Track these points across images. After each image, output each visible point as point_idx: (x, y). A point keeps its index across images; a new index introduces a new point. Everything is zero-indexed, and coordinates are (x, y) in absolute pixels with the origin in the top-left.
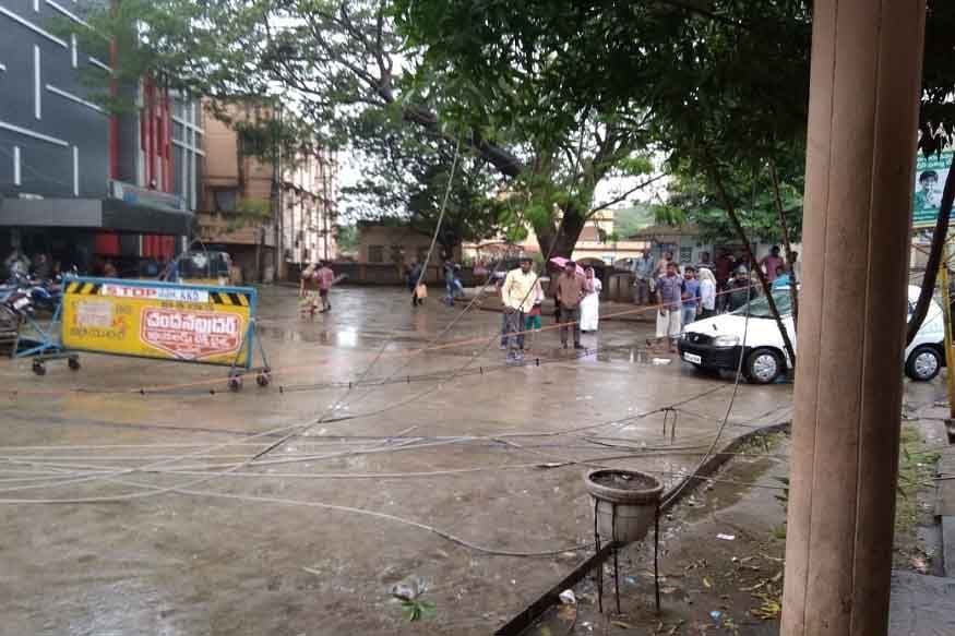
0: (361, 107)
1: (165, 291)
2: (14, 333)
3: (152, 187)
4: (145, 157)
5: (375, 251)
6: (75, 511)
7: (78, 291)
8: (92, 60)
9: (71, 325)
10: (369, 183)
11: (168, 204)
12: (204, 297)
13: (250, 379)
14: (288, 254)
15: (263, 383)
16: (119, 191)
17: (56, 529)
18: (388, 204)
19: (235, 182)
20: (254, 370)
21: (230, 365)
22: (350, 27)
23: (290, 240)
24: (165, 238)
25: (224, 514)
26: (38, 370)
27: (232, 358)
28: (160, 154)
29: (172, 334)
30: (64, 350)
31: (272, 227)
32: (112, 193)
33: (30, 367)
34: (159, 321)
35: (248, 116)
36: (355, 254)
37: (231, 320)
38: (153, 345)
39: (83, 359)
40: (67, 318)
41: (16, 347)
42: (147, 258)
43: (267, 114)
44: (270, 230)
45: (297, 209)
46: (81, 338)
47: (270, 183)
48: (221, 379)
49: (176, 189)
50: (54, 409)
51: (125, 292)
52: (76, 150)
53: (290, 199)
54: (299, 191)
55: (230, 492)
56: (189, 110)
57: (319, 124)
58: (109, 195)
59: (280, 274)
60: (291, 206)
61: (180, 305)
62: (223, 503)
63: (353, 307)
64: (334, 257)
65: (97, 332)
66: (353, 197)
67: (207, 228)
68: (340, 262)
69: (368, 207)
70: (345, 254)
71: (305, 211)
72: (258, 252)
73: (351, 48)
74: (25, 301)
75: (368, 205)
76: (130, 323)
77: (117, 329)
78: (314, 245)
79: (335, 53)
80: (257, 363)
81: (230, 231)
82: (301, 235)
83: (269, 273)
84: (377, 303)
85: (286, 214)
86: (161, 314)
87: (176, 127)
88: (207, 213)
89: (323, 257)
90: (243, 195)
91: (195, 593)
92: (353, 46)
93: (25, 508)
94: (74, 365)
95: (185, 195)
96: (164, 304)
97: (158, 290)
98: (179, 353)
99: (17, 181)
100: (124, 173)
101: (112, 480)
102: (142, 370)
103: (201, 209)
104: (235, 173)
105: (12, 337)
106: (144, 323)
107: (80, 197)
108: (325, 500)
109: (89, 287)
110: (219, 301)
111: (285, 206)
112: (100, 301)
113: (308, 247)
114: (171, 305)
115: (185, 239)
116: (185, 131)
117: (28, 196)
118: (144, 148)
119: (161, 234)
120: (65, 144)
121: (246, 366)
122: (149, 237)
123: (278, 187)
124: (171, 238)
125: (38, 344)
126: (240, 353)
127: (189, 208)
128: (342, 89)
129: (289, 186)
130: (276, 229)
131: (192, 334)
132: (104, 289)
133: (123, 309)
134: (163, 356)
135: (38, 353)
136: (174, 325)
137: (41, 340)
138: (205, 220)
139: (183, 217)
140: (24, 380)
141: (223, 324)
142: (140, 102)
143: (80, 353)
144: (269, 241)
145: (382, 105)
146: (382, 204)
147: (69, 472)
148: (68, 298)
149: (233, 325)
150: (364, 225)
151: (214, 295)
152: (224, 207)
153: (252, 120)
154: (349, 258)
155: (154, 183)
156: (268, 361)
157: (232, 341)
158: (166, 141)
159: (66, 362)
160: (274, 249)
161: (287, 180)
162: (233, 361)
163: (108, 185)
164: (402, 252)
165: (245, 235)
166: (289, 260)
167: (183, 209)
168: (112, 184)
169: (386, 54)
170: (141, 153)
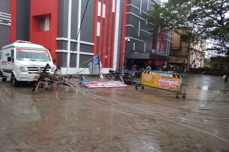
0: (214, 28)
1: (163, 74)
2: (132, 80)
3: (160, 50)
4: (159, 43)
5: (215, 66)
6: (144, 119)
7: (145, 73)
8: (150, 23)
9: (143, 80)
10: (215, 47)
11: (163, 54)
12: (171, 76)
13: (181, 96)
14: (191, 66)
15: (184, 97)
16: (153, 51)
17: (141, 122)
18: (220, 53)
19: (179, 48)
20: (182, 94)
21: (176, 92)
22: (213, 7)
23: (191, 62)
24: (162, 61)
25: (175, 127)
26: (136, 88)
27: (177, 90)
28: (162, 43)
29: (164, 84)
30: (141, 85)
31: (187, 59)
32: (152, 52)
33: (135, 88)
34: (161, 80)
35: (183, 32)
36: (209, 66)
37: (177, 81)
38: (159, 86)
39: (145, 87)
40: (142, 78)
41: (132, 83)
42: (158, 66)
43: (188, 31)
44: (186, 60)
45: (194, 55)
46: (145, 82)
47: (187, 48)
48: (174, 95)
49: (165, 51)
50: (140, 97)
51: (154, 74)
52: (145, 43)
53: (192, 52)
54: (195, 50)
55: (177, 122)
56: (170, 32)
57: (202, 33)
58: (151, 52)
59: (188, 71)
60: (192, 54)
61: (166, 77)
62: (175, 124)
63: (207, 80)
64: (203, 67)
65: (148, 82)
66: (210, 51)
67: (171, 59)
68: (204, 68)
69: (214, 54)
70: (206, 66)
71: (196, 55)
72: (183, 65)
73: (212, 13)
74: (134, 74)
75: (214, 53)
76: (155, 80)
77: (152, 82)
78: (197, 63)
79: (208, 15)
80: (183, 92)
81: (177, 60)
82: (194, 61)
83: (185, 70)
84: (215, 80)
85: (191, 56)
86: (162, 79)
87: (166, 36)
88: (171, 56)
89: (200, 67)
90: (181, 51)
91: (169, 143)
92: (213, 13)
93: (135, 116)
94: (143, 88)
95: (167, 52)
96: (163, 77)
97: (161, 74)
98: (165, 88)
99: (134, 50)
100: (154, 47)
101: (151, 114)
102: (156, 91)
103: (170, 55)
104: (179, 46)
105: (132, 81)
106: (158, 81)
107: (145, 52)
108: (201, 129)
109: (147, 72)
110: (175, 77)
111: (191, 54)
112: (149, 75)
113: (196, 64)
114: (164, 77)
115: (166, 62)
116: (168, 37)
117: (136, 53)
118: (159, 41)
119: (161, 61)
120: (143, 41)
121: (180, 93)
122: (158, 61)
123: (189, 49)
124: (163, 61)
125: (136, 83)
126: (179, 89)
127: (167, 55)
128: (209, 24)
129: (192, 49)
130: (188, 59)
131: (168, 84)
132: (150, 73)
133: (153, 77)
134: (161, 88)
135: (136, 85)
136: (164, 82)
137: (137, 83)
138: (171, 57)
139: (166, 57)
140: (134, 90)
141: (175, 82)
142: (159, 31)
143: (144, 86)
144: (186, 62)
145: (221, 27)
146: (218, 53)
147: (143, 111)
148: (143, 74)
149: (178, 83)
150: (212, 59)
151: (174, 76)
152: (176, 54)
153: (184, 33)
154: (207, 67)
155: (161, 49)
156: (185, 92)
157: (177, 87)
158: (164, 40)
159: (141, 87)
160: (187, 64)
161: (192, 47)
162: (177, 91)
163: (151, 50)
164: (224, 66)
165: (180, 61)
166: (191, 67)
167: (166, 55)
168: (152, 50)
169: (223, 13)
170: (158, 42)
